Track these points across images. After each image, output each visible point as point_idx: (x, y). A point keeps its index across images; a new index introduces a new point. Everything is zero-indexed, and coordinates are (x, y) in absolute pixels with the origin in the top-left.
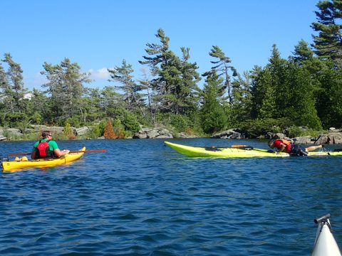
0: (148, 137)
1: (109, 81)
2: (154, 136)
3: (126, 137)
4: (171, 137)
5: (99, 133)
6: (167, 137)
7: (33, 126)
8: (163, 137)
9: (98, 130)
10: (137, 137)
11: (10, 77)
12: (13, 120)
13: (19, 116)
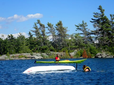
0: (102, 57)
1: (76, 30)
2: (105, 57)
3: (92, 57)
4: (112, 57)
5: (80, 55)
6: (111, 57)
7: (51, 52)
8: (109, 57)
9: (80, 54)
10: (97, 57)
11: (41, 30)
12: (43, 49)
13: (45, 48)
